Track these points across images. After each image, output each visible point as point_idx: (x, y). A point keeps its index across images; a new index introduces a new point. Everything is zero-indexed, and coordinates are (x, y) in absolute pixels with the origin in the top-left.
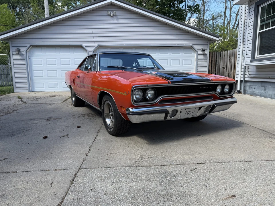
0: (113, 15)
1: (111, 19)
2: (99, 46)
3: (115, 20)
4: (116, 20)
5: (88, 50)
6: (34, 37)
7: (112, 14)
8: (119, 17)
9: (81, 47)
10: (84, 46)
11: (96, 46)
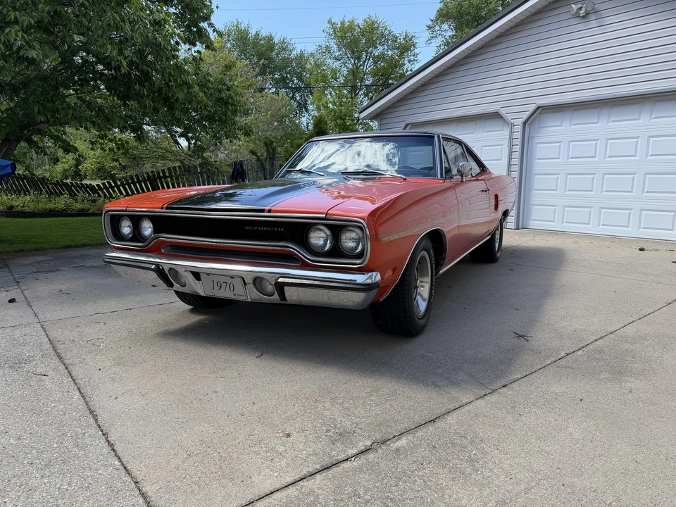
0: (587, 14)
1: (581, 27)
2: (539, 108)
3: (593, 24)
4: (596, 23)
5: (512, 121)
6: (416, 106)
7: (582, 12)
8: (604, 13)
9: (495, 116)
10: (503, 112)
11: (532, 108)
